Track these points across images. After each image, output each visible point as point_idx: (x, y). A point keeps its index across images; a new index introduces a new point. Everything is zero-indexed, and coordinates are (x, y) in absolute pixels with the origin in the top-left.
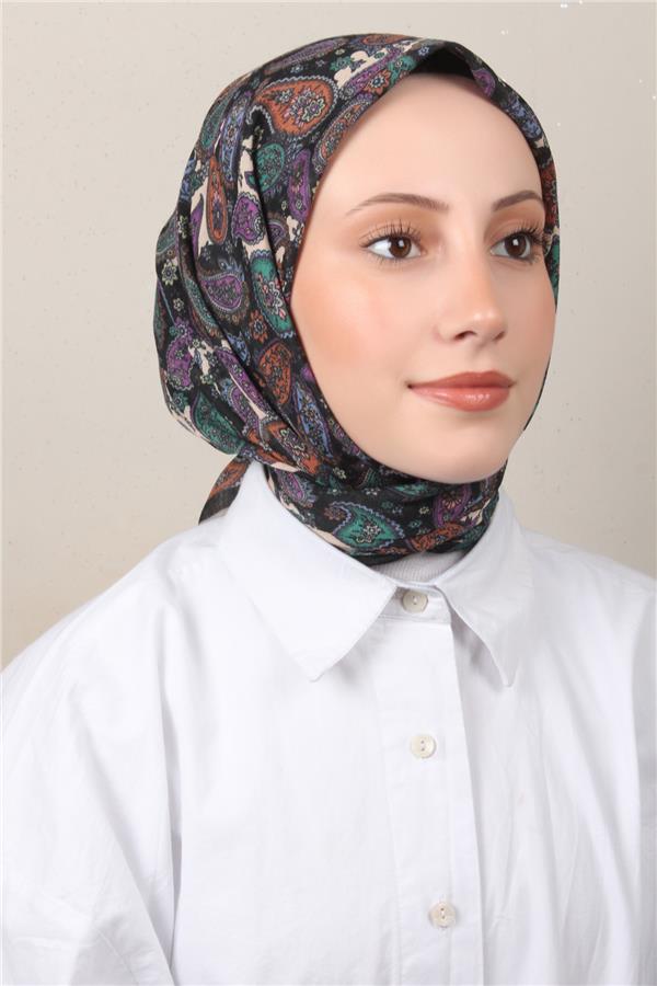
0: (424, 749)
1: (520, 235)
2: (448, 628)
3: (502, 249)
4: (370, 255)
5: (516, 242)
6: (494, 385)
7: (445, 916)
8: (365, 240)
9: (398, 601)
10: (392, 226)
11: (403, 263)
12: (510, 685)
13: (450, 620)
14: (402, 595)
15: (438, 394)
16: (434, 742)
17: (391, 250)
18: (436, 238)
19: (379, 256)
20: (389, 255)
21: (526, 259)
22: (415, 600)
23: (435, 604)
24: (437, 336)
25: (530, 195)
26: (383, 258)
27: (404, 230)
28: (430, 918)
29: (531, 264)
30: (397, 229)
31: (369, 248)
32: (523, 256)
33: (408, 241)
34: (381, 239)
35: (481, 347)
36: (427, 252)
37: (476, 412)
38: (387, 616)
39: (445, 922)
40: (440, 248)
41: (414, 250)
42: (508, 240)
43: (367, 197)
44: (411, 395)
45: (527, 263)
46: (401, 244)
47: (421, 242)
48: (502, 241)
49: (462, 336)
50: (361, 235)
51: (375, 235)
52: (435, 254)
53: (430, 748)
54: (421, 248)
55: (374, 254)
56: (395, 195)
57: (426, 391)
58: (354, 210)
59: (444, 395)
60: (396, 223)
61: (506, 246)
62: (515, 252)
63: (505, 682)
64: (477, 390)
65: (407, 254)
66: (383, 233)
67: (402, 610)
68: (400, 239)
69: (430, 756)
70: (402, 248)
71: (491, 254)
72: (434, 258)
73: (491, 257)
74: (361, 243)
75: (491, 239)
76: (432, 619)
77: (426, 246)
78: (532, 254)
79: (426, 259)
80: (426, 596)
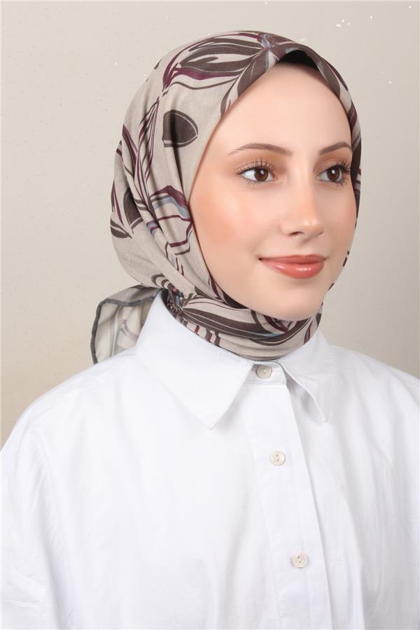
0: (278, 460)
1: (336, 168)
3: (325, 176)
4: (242, 179)
5: (333, 172)
6: (314, 262)
7: (300, 562)
8: (239, 170)
9: (254, 373)
10: (256, 162)
11: (262, 184)
12: (326, 421)
13: (285, 381)
14: (256, 369)
15: (277, 266)
16: (284, 455)
17: (256, 175)
18: (283, 170)
19: (247, 179)
20: (254, 179)
21: (339, 182)
22: (265, 371)
24: (279, 230)
25: (344, 145)
26: (250, 180)
27: (264, 164)
28: (292, 563)
29: (342, 185)
30: (259, 164)
31: (243, 175)
32: (338, 180)
33: (266, 171)
34: (250, 169)
35: (306, 241)
36: (277, 178)
37: (301, 279)
38: (248, 382)
39: (301, 565)
40: (285, 177)
41: (270, 177)
42: (329, 171)
43: (241, 145)
44: (261, 265)
45: (339, 184)
46: (262, 172)
47: (274, 172)
48: (324, 171)
49: (295, 233)
50: (237, 167)
51: (246, 167)
52: (282, 179)
53: (282, 458)
54: (274, 176)
55: (244, 178)
56: (259, 145)
57: (270, 263)
58: (232, 153)
59: (282, 267)
60: (259, 160)
61: (327, 174)
62: (333, 178)
63: (323, 419)
64: (303, 266)
65: (266, 178)
66: (250, 166)
67: (257, 378)
68: (261, 170)
69: (282, 464)
70: (262, 175)
71: (317, 180)
72: (282, 183)
73: (317, 182)
74: (236, 171)
75: (317, 170)
76: (275, 382)
77: (276, 175)
78: (343, 179)
79: (277, 182)
80: (271, 368)
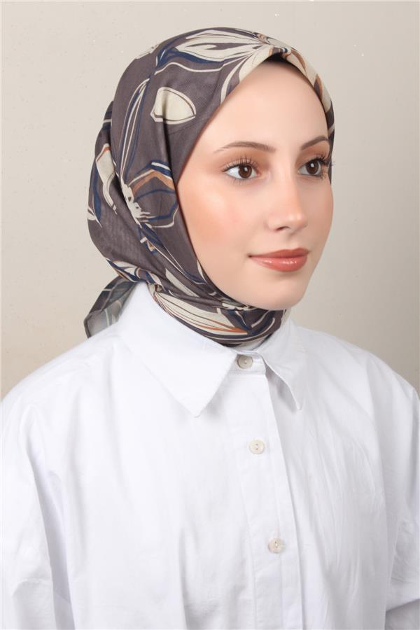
0: (258, 448)
1: (316, 161)
2: (264, 376)
3: (304, 170)
4: (227, 177)
5: (312, 165)
6: (299, 255)
7: (276, 547)
8: (225, 167)
9: (236, 363)
10: (241, 159)
11: (247, 181)
12: (300, 409)
13: (265, 372)
14: (240, 359)
15: (266, 261)
16: (264, 445)
17: (240, 173)
18: (267, 167)
19: (233, 177)
20: (239, 177)
21: (318, 176)
22: (246, 361)
23: (257, 364)
24: (266, 226)
26: (235, 178)
27: (248, 161)
28: (269, 548)
29: (322, 178)
30: (244, 161)
31: (227, 172)
32: (317, 173)
33: (250, 167)
34: (235, 166)
35: (292, 235)
36: (261, 174)
37: (289, 272)
38: (231, 371)
39: (278, 550)
40: (269, 173)
41: (253, 173)
42: (308, 165)
44: (251, 262)
45: (319, 178)
46: (246, 169)
47: (258, 168)
48: (304, 165)
49: (281, 229)
50: (222, 164)
51: (231, 164)
52: (266, 175)
53: (261, 447)
54: (257, 172)
55: (228, 175)
56: (244, 143)
57: (259, 259)
58: (218, 151)
59: (270, 262)
60: (244, 157)
61: (307, 168)
62: (311, 171)
63: (298, 407)
64: (290, 259)
65: (250, 175)
66: (235, 163)
67: (238, 367)
68: (245, 166)
69: (261, 453)
70: (246, 172)
71: (299, 174)
72: (265, 179)
73: (298, 176)
74: (222, 168)
75: (298, 164)
76: (256, 372)
77: (261, 171)
78: (322, 172)
79: (260, 178)
80: (252, 358)
